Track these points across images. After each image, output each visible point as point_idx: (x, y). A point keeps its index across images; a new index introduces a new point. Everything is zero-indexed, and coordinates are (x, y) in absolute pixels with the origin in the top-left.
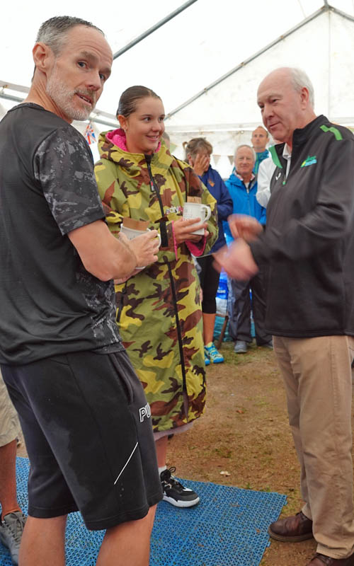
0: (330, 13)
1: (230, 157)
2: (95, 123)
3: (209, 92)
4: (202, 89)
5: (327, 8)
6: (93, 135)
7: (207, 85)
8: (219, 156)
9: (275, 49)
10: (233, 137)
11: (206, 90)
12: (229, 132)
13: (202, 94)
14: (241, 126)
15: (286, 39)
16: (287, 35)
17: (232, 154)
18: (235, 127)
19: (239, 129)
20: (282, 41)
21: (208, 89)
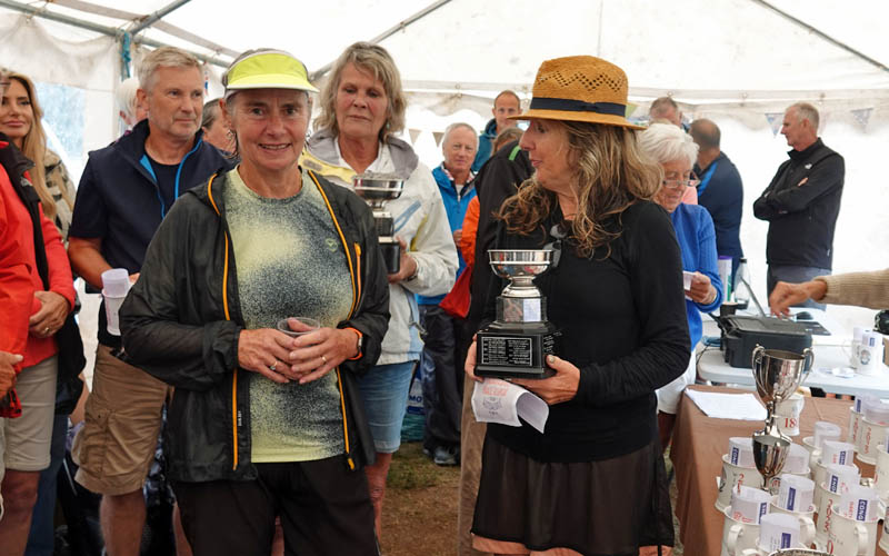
1: (437, 136)
2: (215, 66)
3: (408, 28)
4: (397, 22)
7: (406, 17)
8: (419, 132)
10: (445, 102)
11: (403, 25)
12: (440, 94)
13: (397, 30)
14: (457, 87)
17: (442, 129)
18: (449, 88)
19: (455, 91)
21: (407, 24)
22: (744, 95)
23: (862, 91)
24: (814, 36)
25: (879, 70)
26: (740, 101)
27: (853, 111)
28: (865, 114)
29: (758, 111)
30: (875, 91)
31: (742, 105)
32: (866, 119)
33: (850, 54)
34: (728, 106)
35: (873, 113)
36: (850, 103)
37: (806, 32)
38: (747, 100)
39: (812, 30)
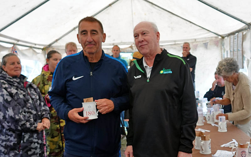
2: (17, 46)
6: (16, 51)
9: (107, 10)
13: (73, 30)
16: (112, 4)
20: (110, 7)
22: (175, 41)
23: (205, 38)
24: (191, 24)
25: (209, 32)
26: (174, 43)
27: (204, 44)
28: (207, 44)
29: (179, 45)
30: (209, 38)
31: (175, 44)
32: (207, 45)
33: (201, 28)
34: (171, 45)
35: (209, 44)
36: (203, 41)
37: (189, 23)
38: (176, 43)
39: (191, 22)
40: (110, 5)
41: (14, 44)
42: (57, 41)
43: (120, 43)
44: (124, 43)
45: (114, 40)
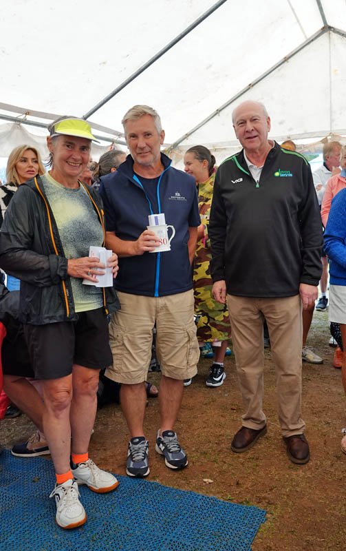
0: (330, 33)
3: (221, 113)
4: (214, 110)
5: (327, 28)
7: (219, 106)
9: (279, 70)
11: (217, 111)
13: (215, 115)
15: (289, 60)
16: (290, 57)
20: (286, 63)
21: (220, 110)
40: (286, 60)
41: (113, 141)
42: (187, 135)
43: (303, 134)
44: (312, 135)
45: (290, 130)
